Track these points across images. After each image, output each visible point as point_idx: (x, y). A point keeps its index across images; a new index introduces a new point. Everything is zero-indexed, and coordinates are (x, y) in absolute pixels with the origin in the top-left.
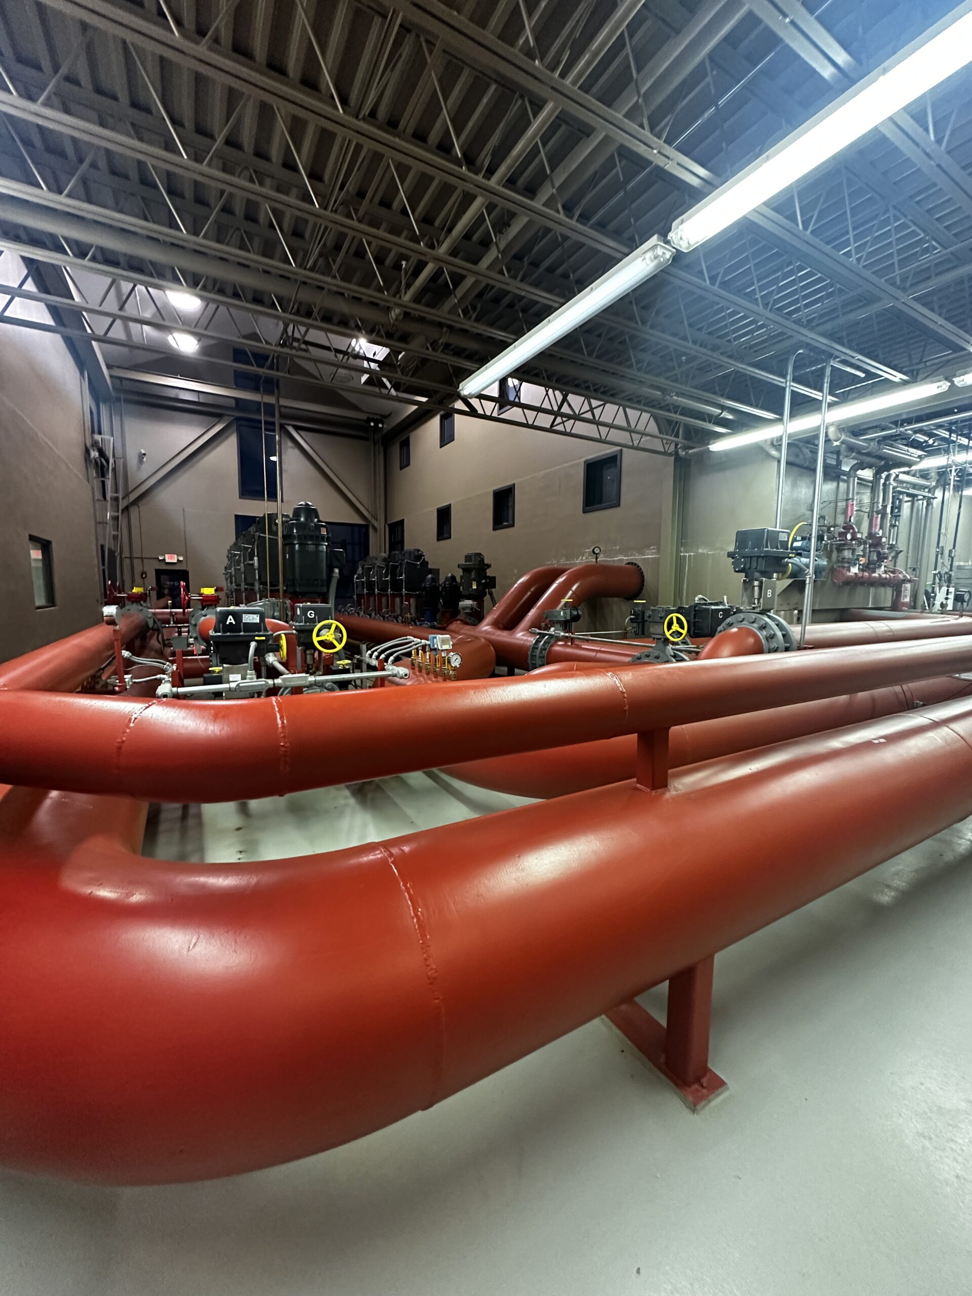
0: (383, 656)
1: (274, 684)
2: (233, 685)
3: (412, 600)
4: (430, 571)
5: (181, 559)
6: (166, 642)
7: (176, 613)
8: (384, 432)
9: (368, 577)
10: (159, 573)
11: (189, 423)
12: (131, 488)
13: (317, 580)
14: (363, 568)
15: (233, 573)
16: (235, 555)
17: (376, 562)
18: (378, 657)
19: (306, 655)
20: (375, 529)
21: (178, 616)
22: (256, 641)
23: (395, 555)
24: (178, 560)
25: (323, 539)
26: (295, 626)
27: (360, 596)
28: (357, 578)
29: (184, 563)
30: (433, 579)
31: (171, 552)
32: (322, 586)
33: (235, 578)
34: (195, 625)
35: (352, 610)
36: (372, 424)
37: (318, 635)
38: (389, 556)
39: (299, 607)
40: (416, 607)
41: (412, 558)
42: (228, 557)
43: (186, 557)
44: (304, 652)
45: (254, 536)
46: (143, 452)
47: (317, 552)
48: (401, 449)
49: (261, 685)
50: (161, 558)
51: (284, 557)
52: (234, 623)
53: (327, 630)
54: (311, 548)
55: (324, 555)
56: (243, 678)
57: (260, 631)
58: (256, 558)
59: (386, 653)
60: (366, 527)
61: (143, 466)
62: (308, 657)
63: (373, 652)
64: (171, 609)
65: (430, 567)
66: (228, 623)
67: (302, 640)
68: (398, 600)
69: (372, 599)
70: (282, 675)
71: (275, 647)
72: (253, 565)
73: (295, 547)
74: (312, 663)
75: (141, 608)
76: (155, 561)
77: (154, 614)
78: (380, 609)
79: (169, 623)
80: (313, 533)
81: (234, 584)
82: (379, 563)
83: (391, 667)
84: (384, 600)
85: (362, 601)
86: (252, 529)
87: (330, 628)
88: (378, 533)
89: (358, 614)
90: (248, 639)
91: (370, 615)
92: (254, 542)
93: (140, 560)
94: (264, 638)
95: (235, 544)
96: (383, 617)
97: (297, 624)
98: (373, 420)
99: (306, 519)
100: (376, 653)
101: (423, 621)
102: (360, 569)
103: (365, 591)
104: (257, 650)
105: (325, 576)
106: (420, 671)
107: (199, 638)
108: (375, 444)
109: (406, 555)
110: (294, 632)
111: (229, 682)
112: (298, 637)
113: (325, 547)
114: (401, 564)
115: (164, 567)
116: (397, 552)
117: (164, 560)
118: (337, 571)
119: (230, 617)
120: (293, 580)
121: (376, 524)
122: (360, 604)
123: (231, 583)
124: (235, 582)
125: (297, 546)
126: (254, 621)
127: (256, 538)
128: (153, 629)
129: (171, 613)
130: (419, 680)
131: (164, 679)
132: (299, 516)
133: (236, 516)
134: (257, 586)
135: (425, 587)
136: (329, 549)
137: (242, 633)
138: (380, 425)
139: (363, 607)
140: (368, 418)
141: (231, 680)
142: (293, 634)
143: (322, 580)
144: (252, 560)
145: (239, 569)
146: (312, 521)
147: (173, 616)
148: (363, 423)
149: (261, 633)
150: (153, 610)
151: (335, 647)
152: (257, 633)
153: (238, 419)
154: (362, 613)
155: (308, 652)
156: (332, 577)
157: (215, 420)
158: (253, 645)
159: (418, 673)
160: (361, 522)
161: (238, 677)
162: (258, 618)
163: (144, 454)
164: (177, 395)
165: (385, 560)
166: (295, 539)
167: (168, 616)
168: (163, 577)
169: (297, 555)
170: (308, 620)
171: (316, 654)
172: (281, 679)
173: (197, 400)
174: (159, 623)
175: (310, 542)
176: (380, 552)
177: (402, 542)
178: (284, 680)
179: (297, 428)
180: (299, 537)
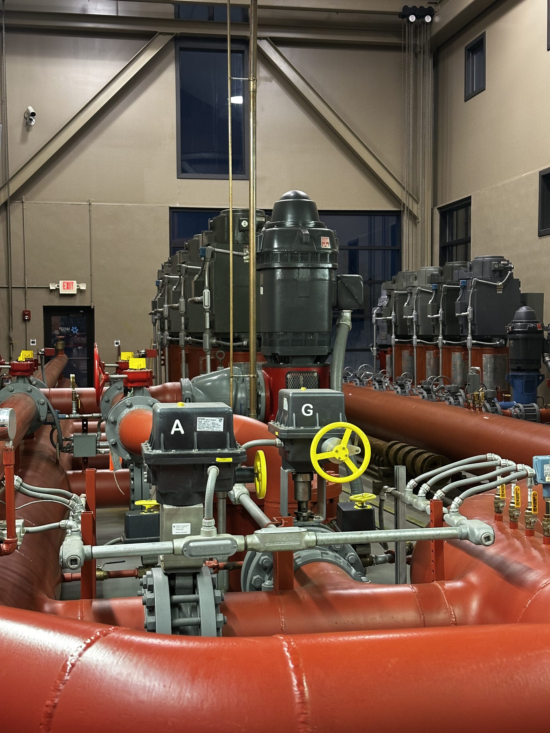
0: (439, 494)
1: (246, 545)
2: (179, 544)
3: (486, 358)
4: (524, 300)
5: (83, 287)
6: (65, 444)
7: (81, 395)
8: (436, 30)
9: (400, 313)
10: (49, 311)
11: (102, 54)
12: (12, 171)
13: (312, 333)
14: (389, 296)
15: (166, 313)
16: (170, 281)
17: (416, 283)
18: (429, 496)
19: (296, 483)
20: (414, 218)
21: (84, 400)
22: (218, 465)
23: (453, 268)
24: (79, 290)
25: (323, 257)
26: (280, 431)
27: (383, 349)
28: (378, 315)
29: (88, 294)
30: (530, 316)
31: (68, 277)
32: (321, 343)
33: (169, 322)
34: (114, 423)
35: (367, 376)
36: (412, 18)
37: (319, 451)
38: (441, 273)
39: (287, 396)
40: (495, 370)
41: (487, 275)
42: (158, 283)
43: (91, 285)
44: (294, 477)
45: (204, 251)
46: (31, 110)
47: (314, 280)
48: (467, 58)
49: (225, 546)
50: (52, 287)
51: (258, 291)
52: (183, 432)
53: (336, 439)
54: (304, 274)
55: (326, 285)
56: (195, 531)
57: (223, 447)
58: (206, 292)
59: (445, 489)
60: (398, 215)
61: (31, 134)
62: (301, 488)
63: (420, 484)
64: (73, 387)
65: (523, 290)
66: (172, 433)
67: (290, 457)
68: (457, 357)
69: (406, 353)
70: (258, 527)
71: (248, 473)
72: (201, 303)
73: (274, 275)
74: (306, 499)
75: (29, 387)
76: (44, 292)
77: (48, 396)
78: (422, 376)
79: (70, 412)
80: (305, 248)
81: (167, 333)
82: (421, 285)
83: (456, 519)
84: (429, 355)
85: (388, 356)
86: (201, 238)
87: (341, 437)
88: (419, 225)
89: (380, 382)
90: (205, 461)
91: (402, 386)
92: (205, 261)
93: (21, 292)
94: (230, 460)
95: (170, 262)
96: (428, 391)
97: (283, 428)
98: (414, 11)
99: (296, 223)
100: (425, 487)
101: (508, 399)
102: (384, 297)
103: (394, 339)
104: (219, 480)
105: (326, 325)
106: (514, 525)
107: (119, 446)
108: (416, 55)
109: (476, 269)
110: (278, 441)
111: (171, 538)
112: (284, 453)
113: (327, 272)
114: (464, 288)
115: (57, 302)
116: (456, 264)
117: (58, 290)
118: (347, 314)
119: (177, 422)
120: (271, 334)
121: (415, 209)
122: (383, 366)
123: (162, 330)
124: (169, 328)
125: (279, 274)
126: (215, 430)
127: (208, 255)
128: (46, 423)
129: (74, 394)
130: (511, 546)
131: (71, 528)
132: (283, 218)
133: (170, 208)
134: (208, 341)
135: (512, 332)
136: (333, 275)
137: (195, 451)
138: (428, 19)
139: (388, 369)
140: (405, 8)
141: (174, 532)
142: (275, 445)
143: (321, 333)
144: (201, 294)
145: (177, 308)
146: (305, 225)
147: (76, 399)
148: (397, 19)
149: (226, 451)
150: (47, 390)
151: (349, 473)
152: (219, 451)
153: (177, 39)
154: (387, 382)
155: (300, 479)
156: (339, 325)
157: (143, 43)
158: (213, 472)
159: (509, 530)
160: (386, 206)
161: (185, 528)
162: (222, 424)
163: (33, 114)
164: (84, 9)
165: (432, 279)
166: (276, 261)
167: (69, 400)
168: (55, 319)
169: (278, 289)
170: (302, 421)
171: (315, 484)
172: (258, 536)
173: (114, 14)
174: (54, 412)
175: (301, 265)
176: (423, 264)
177: (467, 241)
178: (263, 537)
179: (276, 42)
180: (283, 256)
